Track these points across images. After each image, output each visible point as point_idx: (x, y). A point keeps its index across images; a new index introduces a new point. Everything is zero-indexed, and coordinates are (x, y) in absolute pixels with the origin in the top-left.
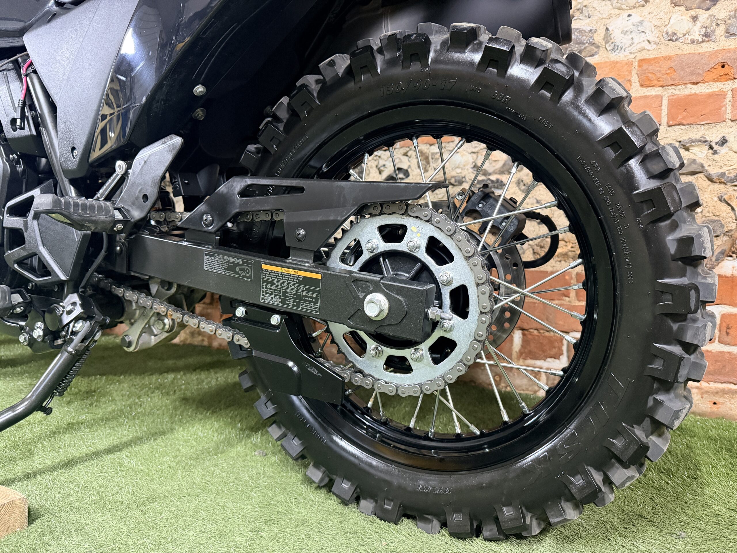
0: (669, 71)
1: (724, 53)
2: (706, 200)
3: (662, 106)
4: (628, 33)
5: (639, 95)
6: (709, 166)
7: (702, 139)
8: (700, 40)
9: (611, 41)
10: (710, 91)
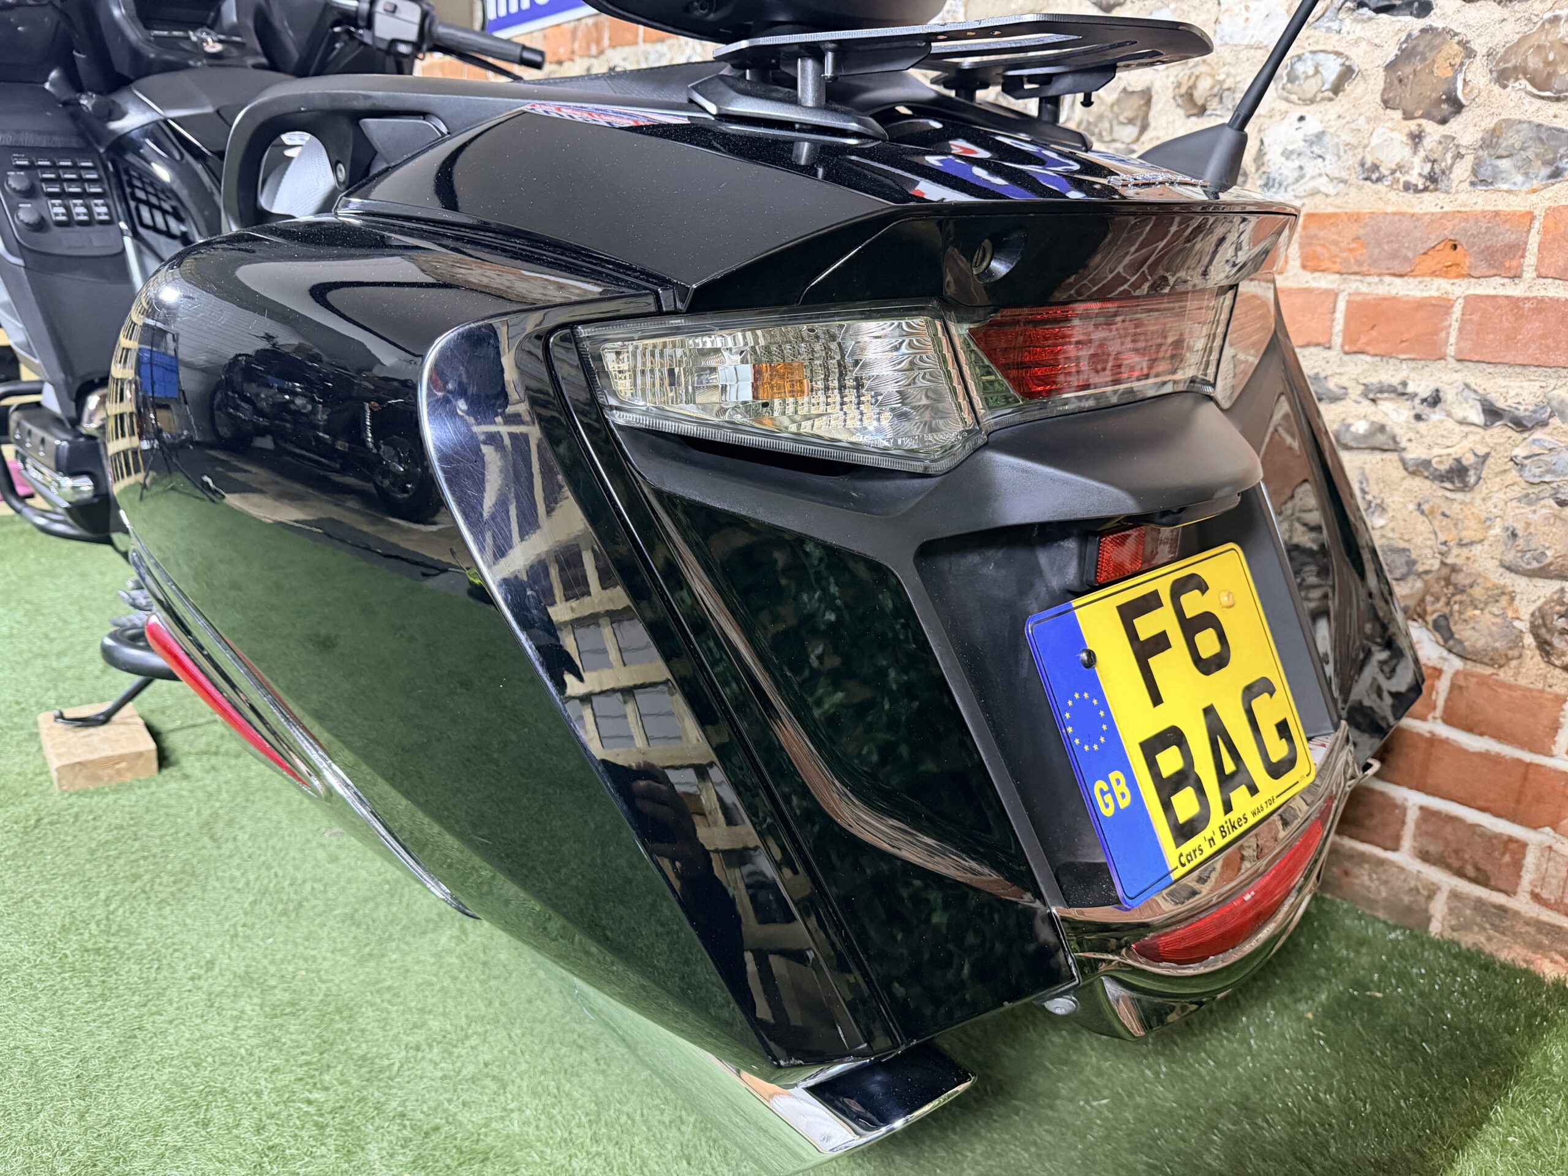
0: (1353, 245)
1: (1456, 221)
2: (1393, 506)
3: (1334, 312)
4: (1294, 156)
5: (1296, 285)
6: (1410, 440)
7: (1400, 389)
8: (1421, 187)
9: (1263, 169)
10: (1425, 294)
